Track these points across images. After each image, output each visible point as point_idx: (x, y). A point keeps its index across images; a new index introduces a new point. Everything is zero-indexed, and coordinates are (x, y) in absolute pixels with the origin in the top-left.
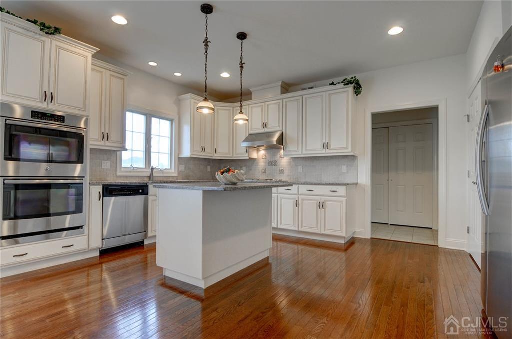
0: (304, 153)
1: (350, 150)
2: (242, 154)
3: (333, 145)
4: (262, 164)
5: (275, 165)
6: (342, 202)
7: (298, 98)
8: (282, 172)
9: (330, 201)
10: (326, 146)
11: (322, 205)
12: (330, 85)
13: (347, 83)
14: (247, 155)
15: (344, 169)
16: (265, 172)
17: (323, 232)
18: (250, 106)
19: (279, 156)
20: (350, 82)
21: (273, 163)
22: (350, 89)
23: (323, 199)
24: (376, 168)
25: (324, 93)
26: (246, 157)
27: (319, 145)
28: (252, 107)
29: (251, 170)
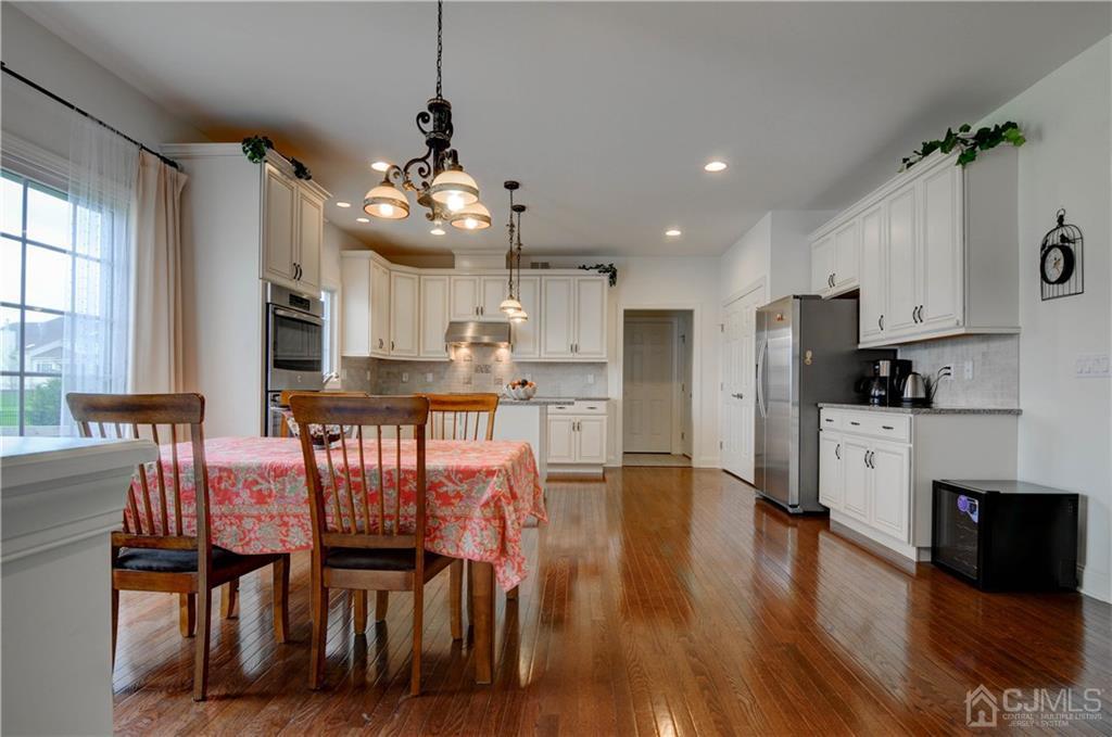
0: (543, 355)
1: (604, 356)
2: (437, 352)
3: (582, 348)
4: (463, 369)
5: (487, 372)
6: (601, 421)
7: (534, 278)
8: (499, 382)
9: (586, 420)
10: (574, 349)
11: (577, 427)
12: (580, 268)
13: (601, 269)
14: (446, 355)
15: (591, 379)
16: (469, 382)
17: (578, 461)
18: (453, 278)
19: (493, 358)
20: (606, 271)
21: (483, 369)
22: (606, 277)
23: (578, 419)
24: (629, 377)
25: (572, 278)
26: (441, 356)
27: (565, 348)
28: (455, 280)
29: (442, 378)
